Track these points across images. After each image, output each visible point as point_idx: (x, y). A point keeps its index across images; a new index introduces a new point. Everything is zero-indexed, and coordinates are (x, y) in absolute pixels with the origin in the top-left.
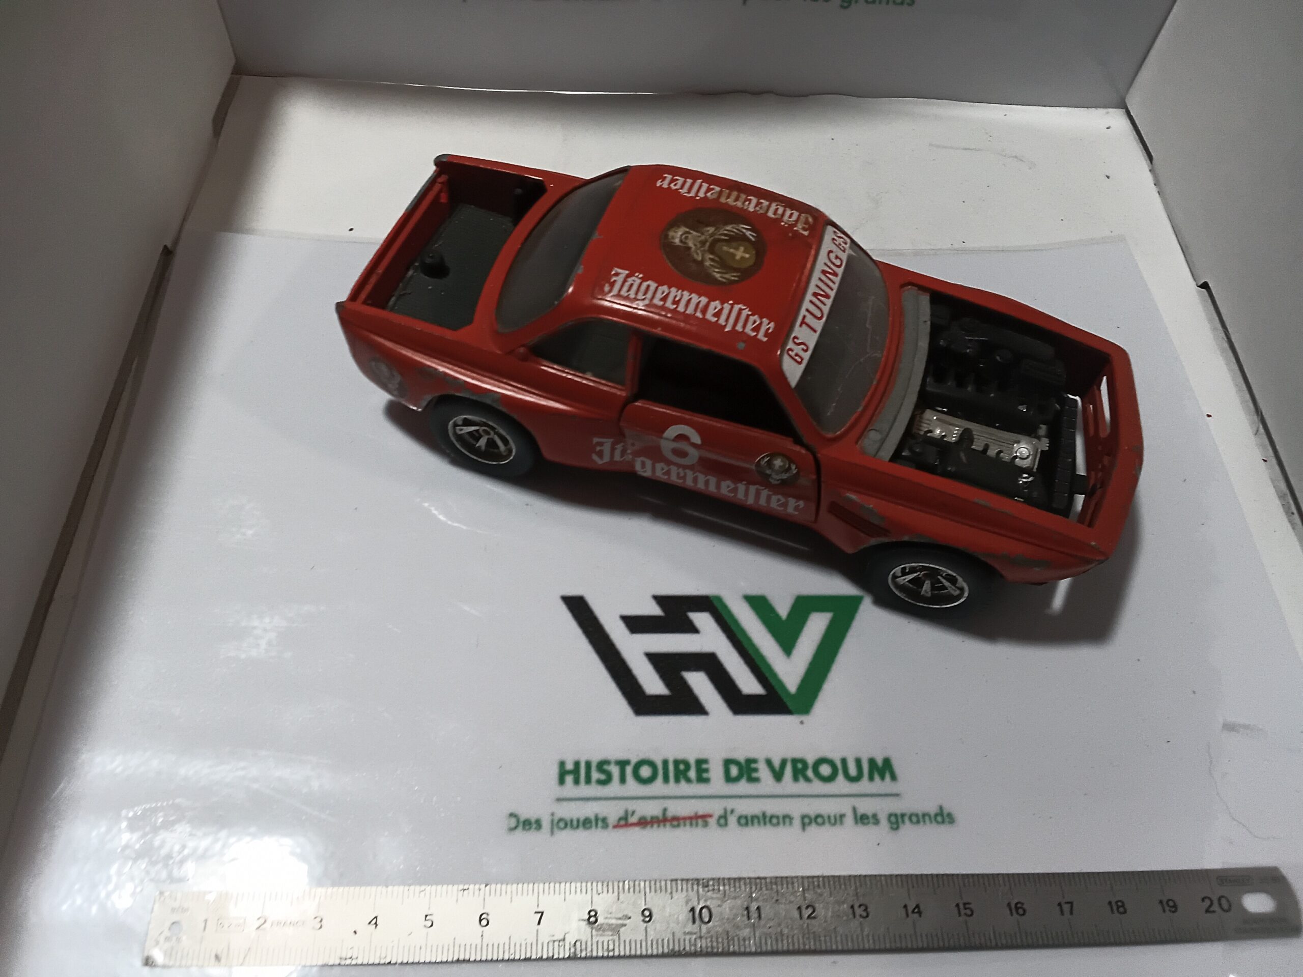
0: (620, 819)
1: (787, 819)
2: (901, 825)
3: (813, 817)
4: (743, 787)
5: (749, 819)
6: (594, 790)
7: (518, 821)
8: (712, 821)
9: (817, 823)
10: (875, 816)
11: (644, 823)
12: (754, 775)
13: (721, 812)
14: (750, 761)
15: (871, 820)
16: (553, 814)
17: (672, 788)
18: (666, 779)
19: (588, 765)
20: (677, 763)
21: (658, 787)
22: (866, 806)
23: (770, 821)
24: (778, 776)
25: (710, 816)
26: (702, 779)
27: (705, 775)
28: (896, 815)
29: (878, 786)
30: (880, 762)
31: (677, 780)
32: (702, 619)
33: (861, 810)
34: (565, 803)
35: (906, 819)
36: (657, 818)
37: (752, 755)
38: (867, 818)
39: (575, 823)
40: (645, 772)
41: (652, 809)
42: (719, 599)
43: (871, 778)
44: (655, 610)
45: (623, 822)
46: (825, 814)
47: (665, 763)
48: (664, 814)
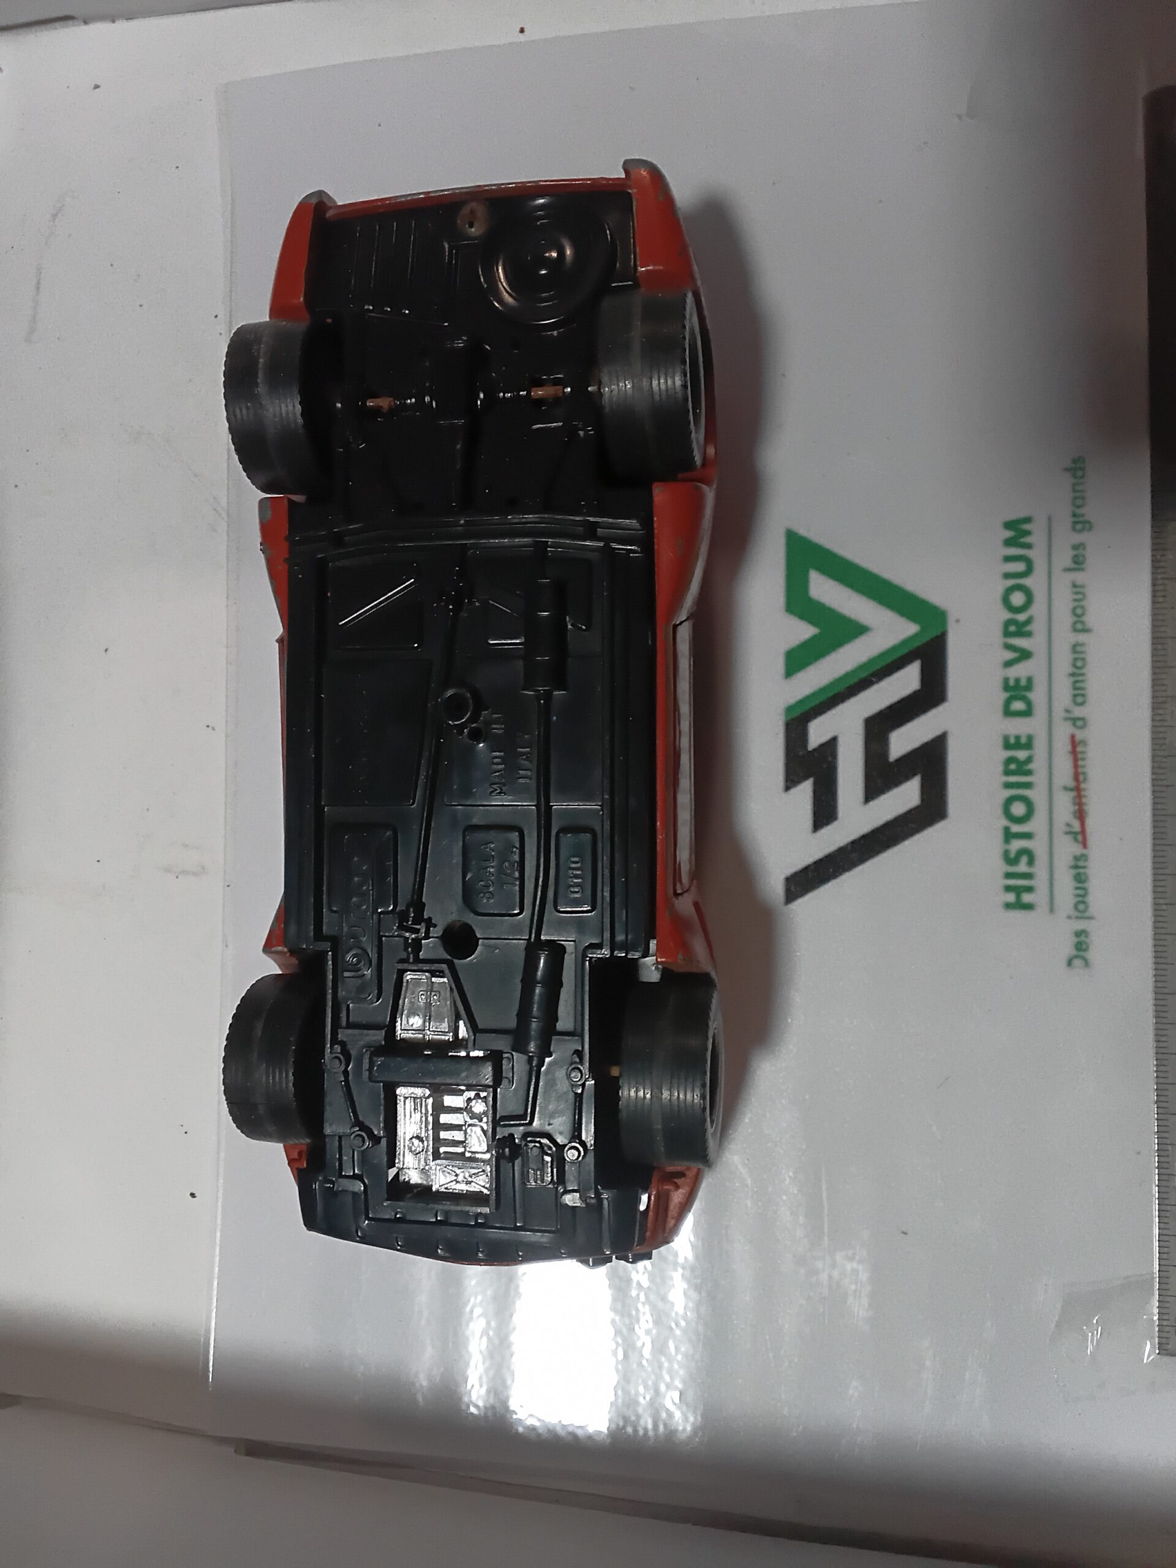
0: (1076, 840)
1: (1075, 648)
2: (1087, 518)
4: (1038, 696)
5: (1076, 692)
6: (1040, 870)
7: (1076, 957)
8: (1080, 735)
9: (1083, 614)
10: (1075, 547)
11: (1081, 814)
12: (1023, 683)
13: (1069, 723)
14: (1006, 687)
15: (1080, 552)
16: (1069, 917)
17: (1039, 778)
18: (1028, 786)
19: (1009, 876)
20: (1007, 773)
21: (1037, 795)
22: (1063, 558)
23: (1080, 668)
24: (1025, 655)
25: (1073, 737)
26: (1029, 745)
27: (1023, 740)
28: (1075, 523)
29: (1038, 537)
30: (1009, 534)
31: (1029, 773)
32: (817, 733)
33: (1069, 563)
34: (1056, 903)
35: (1079, 511)
36: (1075, 798)
37: (998, 684)
38: (1077, 556)
39: (1081, 892)
40: (1018, 809)
41: (1064, 805)
42: (789, 709)
43: (1029, 546)
44: (806, 788)
45: (1080, 837)
46: (1071, 605)
47: (1008, 786)
48: (1071, 790)
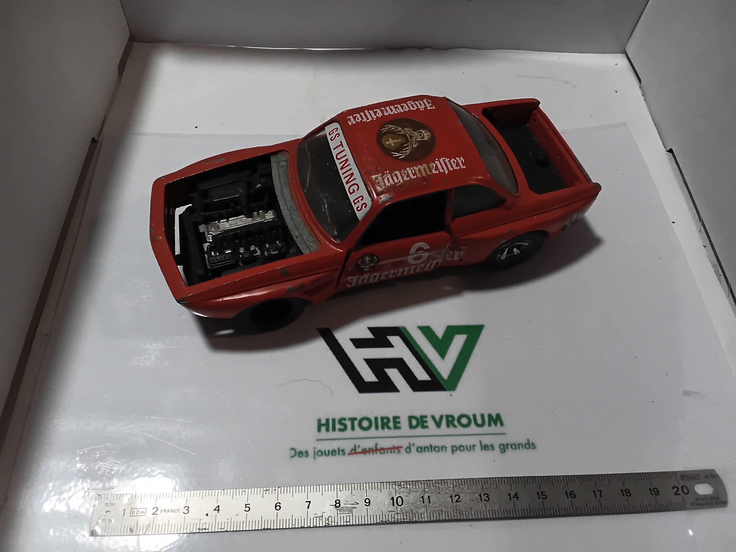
0: (352, 450)
1: (443, 448)
2: (506, 450)
3: (458, 446)
4: (419, 431)
5: (423, 448)
6: (337, 434)
7: (296, 452)
8: (403, 450)
9: (460, 450)
10: (492, 446)
11: (365, 452)
12: (425, 424)
13: (408, 445)
14: (422, 417)
15: (490, 448)
16: (315, 448)
17: (380, 432)
18: (377, 428)
19: (334, 420)
20: (382, 418)
21: (373, 432)
22: (487, 440)
23: (434, 449)
24: (438, 424)
25: (402, 447)
26: (396, 427)
27: (398, 425)
28: (503, 445)
29: (494, 429)
30: (494, 416)
31: (383, 428)
32: (395, 340)
33: (484, 443)
34: (321, 442)
35: (509, 447)
36: (372, 449)
37: (424, 414)
38: (488, 446)
39: (327, 452)
40: (365, 424)
41: (369, 444)
42: (404, 328)
43: (490, 425)
44: (370, 336)
45: (353, 452)
46: (464, 445)
47: (376, 419)
48: (376, 447)
